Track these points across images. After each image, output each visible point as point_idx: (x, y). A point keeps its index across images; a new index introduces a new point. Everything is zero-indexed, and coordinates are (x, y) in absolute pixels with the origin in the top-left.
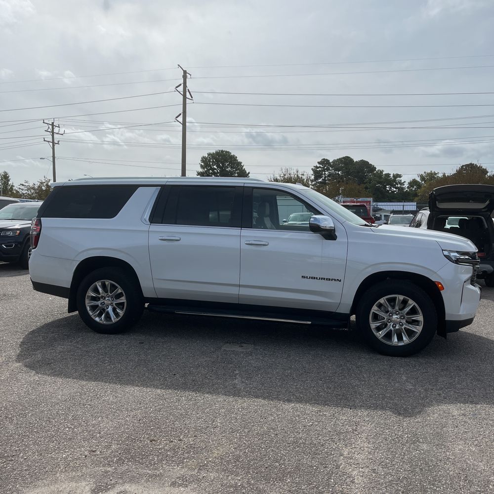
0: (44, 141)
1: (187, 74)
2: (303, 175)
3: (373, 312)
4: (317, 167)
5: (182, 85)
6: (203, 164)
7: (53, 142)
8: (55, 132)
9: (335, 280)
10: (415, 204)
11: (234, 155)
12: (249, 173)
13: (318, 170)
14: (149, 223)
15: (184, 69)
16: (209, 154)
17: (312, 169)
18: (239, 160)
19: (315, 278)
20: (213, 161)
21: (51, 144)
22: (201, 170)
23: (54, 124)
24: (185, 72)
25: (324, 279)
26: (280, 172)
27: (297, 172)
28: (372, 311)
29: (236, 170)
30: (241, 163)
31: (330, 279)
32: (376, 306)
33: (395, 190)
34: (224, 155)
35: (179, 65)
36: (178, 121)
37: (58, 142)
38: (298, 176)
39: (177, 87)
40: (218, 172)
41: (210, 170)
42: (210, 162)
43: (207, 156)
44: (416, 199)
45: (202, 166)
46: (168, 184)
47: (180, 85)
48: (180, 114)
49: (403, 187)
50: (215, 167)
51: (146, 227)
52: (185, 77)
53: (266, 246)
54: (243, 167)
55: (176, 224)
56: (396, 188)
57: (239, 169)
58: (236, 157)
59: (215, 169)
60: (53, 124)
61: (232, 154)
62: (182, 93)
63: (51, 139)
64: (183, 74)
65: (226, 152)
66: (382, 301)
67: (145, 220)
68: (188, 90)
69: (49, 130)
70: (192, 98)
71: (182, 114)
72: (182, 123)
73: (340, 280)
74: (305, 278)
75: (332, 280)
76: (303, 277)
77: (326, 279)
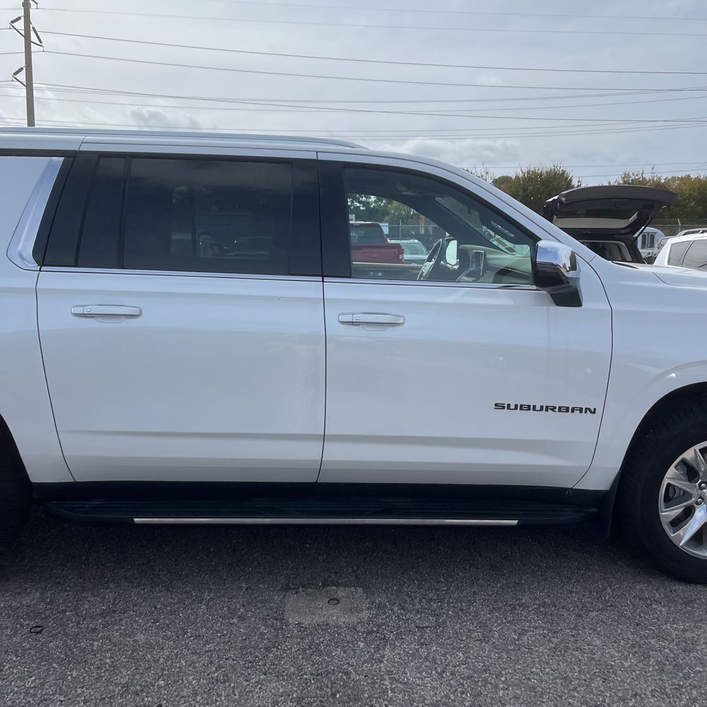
3: (669, 485)
5: (23, 18)
9: (581, 410)
10: (387, 224)
14: (36, 266)
19: (529, 408)
25: (553, 409)
28: (666, 481)
31: (568, 408)
32: (676, 467)
33: (358, 205)
36: (18, 81)
39: (13, 22)
44: (387, 218)
46: (84, 148)
47: (19, 18)
48: (21, 69)
49: (369, 202)
51: (29, 276)
52: (26, 6)
53: (397, 328)
55: (123, 268)
56: (360, 202)
62: (23, 32)
66: (689, 455)
67: (22, 258)
68: (33, 28)
70: (41, 42)
71: (24, 68)
72: (25, 84)
73: (595, 409)
74: (503, 408)
75: (573, 411)
76: (499, 406)
77: (557, 408)
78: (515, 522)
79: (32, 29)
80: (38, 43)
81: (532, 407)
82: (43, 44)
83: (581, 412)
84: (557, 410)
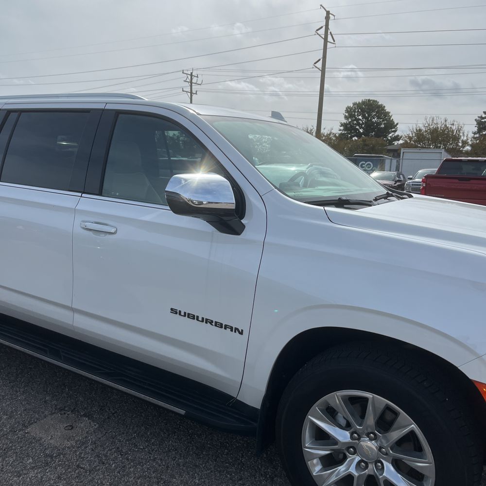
0: (183, 91)
1: (330, 15)
2: (453, 124)
4: (482, 118)
5: (324, 27)
6: (347, 114)
7: (191, 93)
8: (193, 82)
9: (231, 329)
11: (381, 105)
12: (397, 124)
13: (483, 120)
15: (327, 10)
16: (354, 104)
17: (476, 120)
18: (387, 109)
20: (358, 111)
21: (189, 94)
22: (344, 121)
23: (193, 74)
24: (328, 13)
25: (211, 322)
26: (425, 122)
27: (446, 121)
29: (383, 121)
30: (390, 113)
31: (221, 325)
34: (371, 105)
35: (321, 5)
36: (317, 67)
37: (196, 92)
38: (446, 126)
39: (318, 30)
40: (363, 122)
41: (354, 120)
42: (355, 112)
43: (352, 106)
45: (346, 117)
47: (322, 27)
48: (320, 60)
50: (360, 117)
52: (327, 18)
54: (391, 117)
57: (386, 120)
58: (384, 107)
59: (360, 120)
60: (191, 75)
61: (380, 104)
62: (323, 36)
63: (190, 89)
64: (325, 15)
65: (374, 101)
68: (331, 33)
69: (188, 80)
70: (334, 41)
71: (322, 59)
72: (321, 69)
73: (242, 330)
74: (176, 313)
75: (225, 329)
76: (174, 311)
77: (214, 322)
78: (182, 412)
79: (329, 33)
80: (333, 42)
81: (196, 317)
82: (335, 42)
83: (232, 331)
84: (214, 324)
